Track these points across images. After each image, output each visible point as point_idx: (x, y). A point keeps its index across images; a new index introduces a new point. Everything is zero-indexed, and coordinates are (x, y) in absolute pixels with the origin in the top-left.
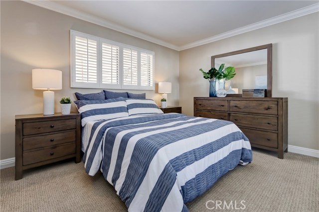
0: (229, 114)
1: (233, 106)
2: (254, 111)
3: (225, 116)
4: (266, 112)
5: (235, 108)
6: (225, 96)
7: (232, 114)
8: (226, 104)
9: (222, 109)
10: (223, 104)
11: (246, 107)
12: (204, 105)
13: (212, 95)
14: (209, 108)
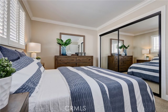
0: (76, 64)
1: (78, 60)
2: (85, 61)
3: (74, 65)
4: (89, 61)
5: (79, 61)
6: (71, 55)
7: (77, 64)
8: (75, 59)
9: (73, 61)
10: (74, 59)
11: (83, 60)
12: (63, 60)
13: (64, 55)
14: (66, 62)
